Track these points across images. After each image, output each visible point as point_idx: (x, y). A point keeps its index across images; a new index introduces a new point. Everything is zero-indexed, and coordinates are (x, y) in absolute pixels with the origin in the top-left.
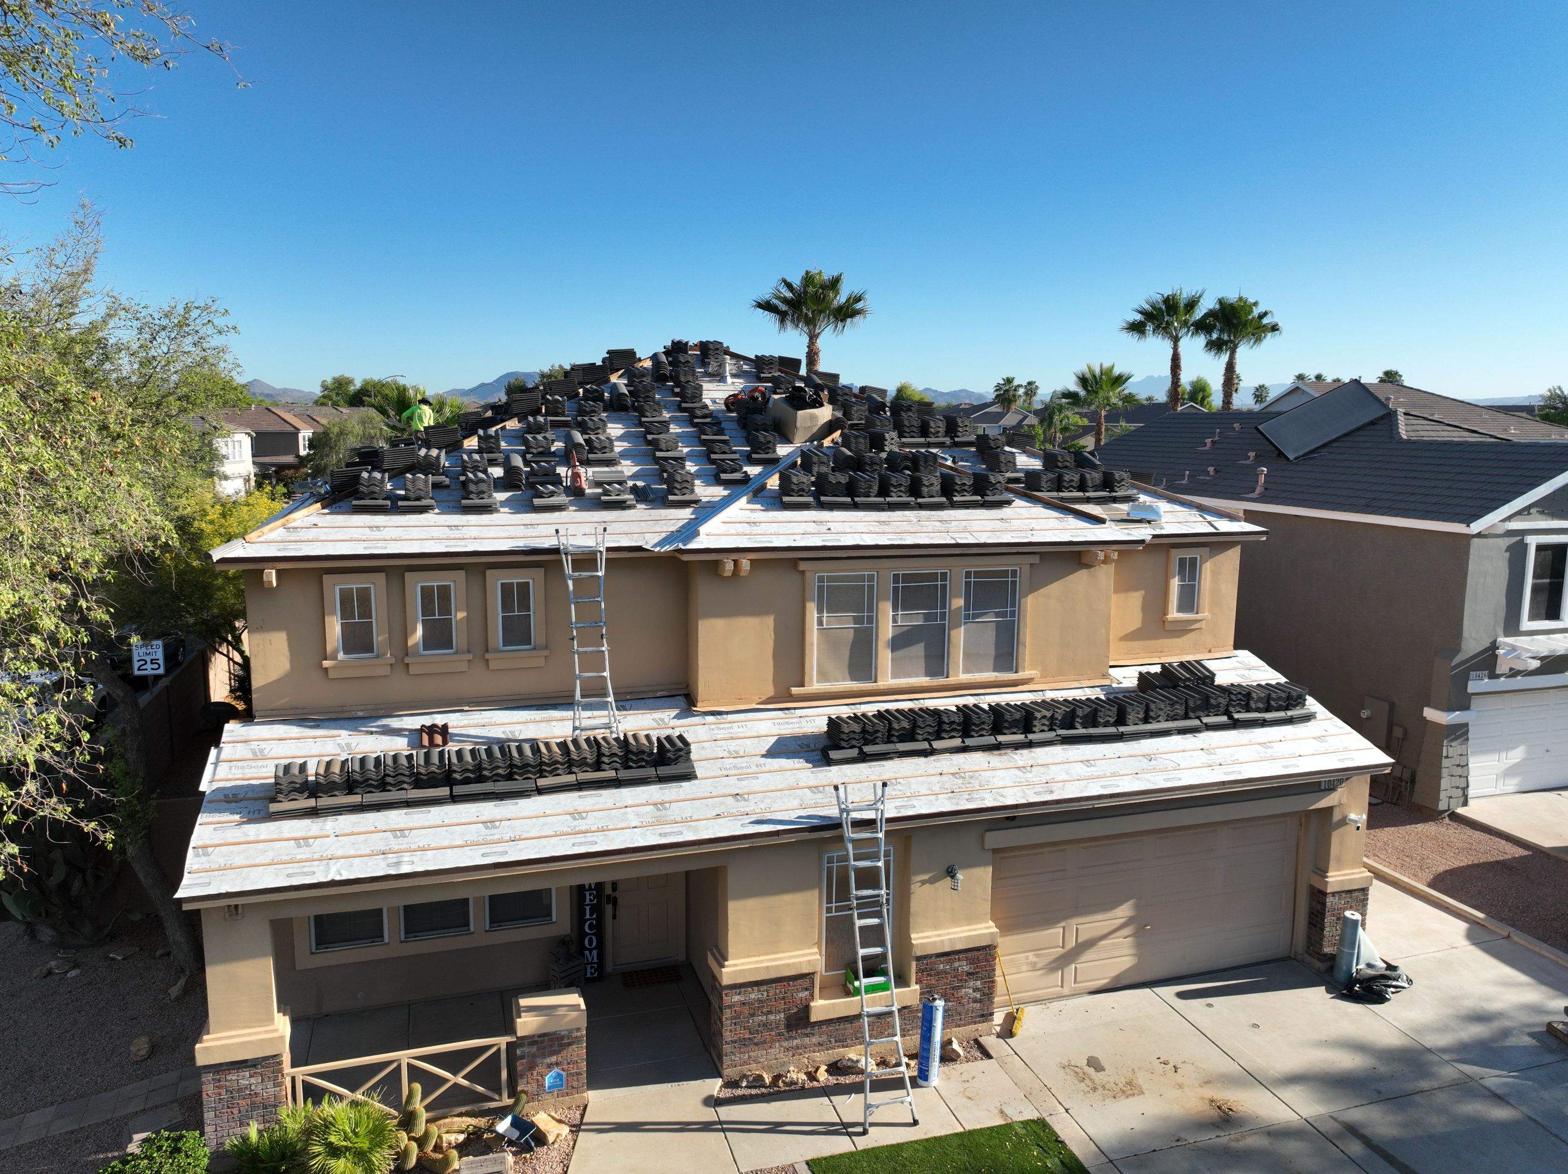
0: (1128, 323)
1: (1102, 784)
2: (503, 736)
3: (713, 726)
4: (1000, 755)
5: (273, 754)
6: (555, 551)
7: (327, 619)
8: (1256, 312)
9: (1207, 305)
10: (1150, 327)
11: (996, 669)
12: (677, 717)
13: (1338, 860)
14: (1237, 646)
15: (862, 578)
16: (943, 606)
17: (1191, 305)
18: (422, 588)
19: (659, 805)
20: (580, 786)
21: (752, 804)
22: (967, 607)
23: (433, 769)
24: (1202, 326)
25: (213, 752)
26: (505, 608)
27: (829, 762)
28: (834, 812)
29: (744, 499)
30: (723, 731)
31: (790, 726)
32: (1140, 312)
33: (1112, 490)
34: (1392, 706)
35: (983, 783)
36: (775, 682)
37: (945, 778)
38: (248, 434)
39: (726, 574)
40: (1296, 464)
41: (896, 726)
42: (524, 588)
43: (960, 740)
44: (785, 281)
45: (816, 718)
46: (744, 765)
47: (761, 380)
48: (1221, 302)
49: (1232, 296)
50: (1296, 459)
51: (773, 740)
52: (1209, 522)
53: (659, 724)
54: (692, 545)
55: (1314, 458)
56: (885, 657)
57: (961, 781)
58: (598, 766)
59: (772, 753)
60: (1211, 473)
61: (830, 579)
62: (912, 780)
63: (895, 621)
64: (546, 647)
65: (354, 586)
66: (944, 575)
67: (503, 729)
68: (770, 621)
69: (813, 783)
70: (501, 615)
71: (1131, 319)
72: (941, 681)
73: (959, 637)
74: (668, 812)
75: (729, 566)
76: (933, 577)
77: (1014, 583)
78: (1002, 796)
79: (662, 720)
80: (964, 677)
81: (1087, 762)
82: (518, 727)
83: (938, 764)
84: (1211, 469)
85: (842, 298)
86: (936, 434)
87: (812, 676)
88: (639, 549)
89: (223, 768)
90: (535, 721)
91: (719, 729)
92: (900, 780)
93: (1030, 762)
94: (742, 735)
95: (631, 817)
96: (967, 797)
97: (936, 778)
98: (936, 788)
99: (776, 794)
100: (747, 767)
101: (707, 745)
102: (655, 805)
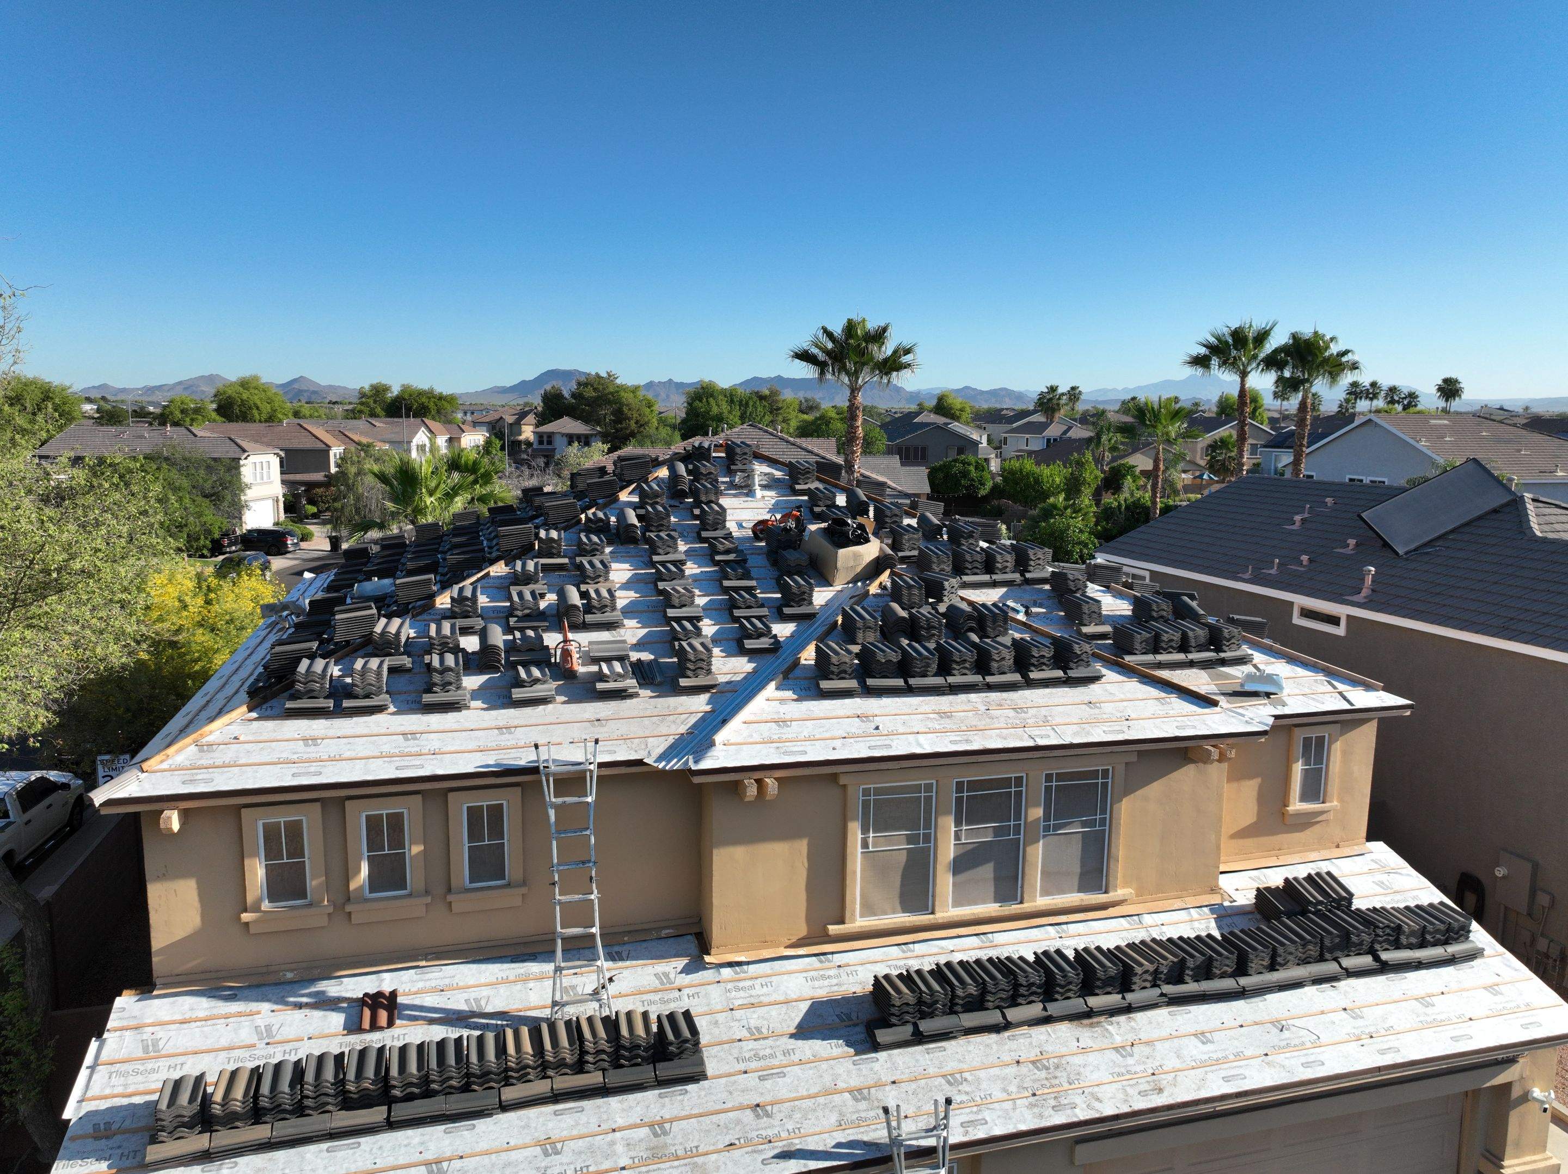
0: (1191, 356)
1: (1224, 1073)
2: (464, 1007)
3: (730, 986)
4: (1091, 1025)
5: (169, 1049)
6: (533, 770)
7: (247, 862)
8: (1334, 349)
9: (1277, 340)
10: (1215, 362)
11: (1081, 889)
12: (687, 970)
13: (1517, 1145)
14: (1372, 836)
15: (917, 789)
16: (1018, 817)
17: (1262, 337)
18: (367, 816)
19: (658, 1127)
20: (556, 1097)
21: (776, 1122)
22: (1047, 817)
23: (366, 1084)
24: (1272, 362)
25: (94, 1045)
26: (471, 838)
27: (876, 1047)
28: (879, 1134)
29: (772, 685)
30: (742, 994)
31: (826, 983)
32: (1205, 346)
33: (1219, 650)
34: (1536, 867)
35: (1073, 1077)
36: (809, 919)
37: (1024, 1069)
38: (277, 454)
39: (747, 799)
40: (1407, 559)
41: (960, 992)
42: (496, 811)
43: (1041, 1006)
44: (825, 330)
45: (859, 968)
46: (768, 1052)
47: (796, 493)
48: (1294, 336)
49: (1306, 331)
50: (1406, 553)
51: (804, 1007)
52: (1340, 693)
53: (662, 983)
54: (706, 764)
55: (1427, 553)
56: (945, 883)
57: (1043, 1074)
58: (579, 1067)
59: (804, 1031)
60: (1305, 563)
61: (878, 791)
62: (982, 1074)
63: (957, 837)
64: (524, 883)
65: (282, 820)
66: (1019, 781)
67: (466, 996)
68: (802, 846)
69: (855, 1082)
70: (467, 845)
71: (1194, 353)
72: (1015, 908)
73: (1037, 854)
74: (668, 1139)
75: (752, 791)
76: (1006, 782)
77: (1105, 785)
78: (1098, 1099)
79: (666, 975)
80: (1043, 902)
81: (1202, 1036)
82: (485, 992)
83: (1012, 1045)
84: (1305, 558)
85: (888, 349)
86: (1004, 570)
87: (854, 911)
88: (640, 763)
89: (102, 1072)
90: (506, 981)
91: (738, 989)
92: (966, 1075)
93: (1130, 1037)
94: (765, 1000)
95: (620, 1148)
96: (1053, 1103)
97: (1013, 1070)
98: (1013, 1088)
99: (808, 1103)
100: (772, 1056)
101: (721, 1017)
102: (651, 1126)
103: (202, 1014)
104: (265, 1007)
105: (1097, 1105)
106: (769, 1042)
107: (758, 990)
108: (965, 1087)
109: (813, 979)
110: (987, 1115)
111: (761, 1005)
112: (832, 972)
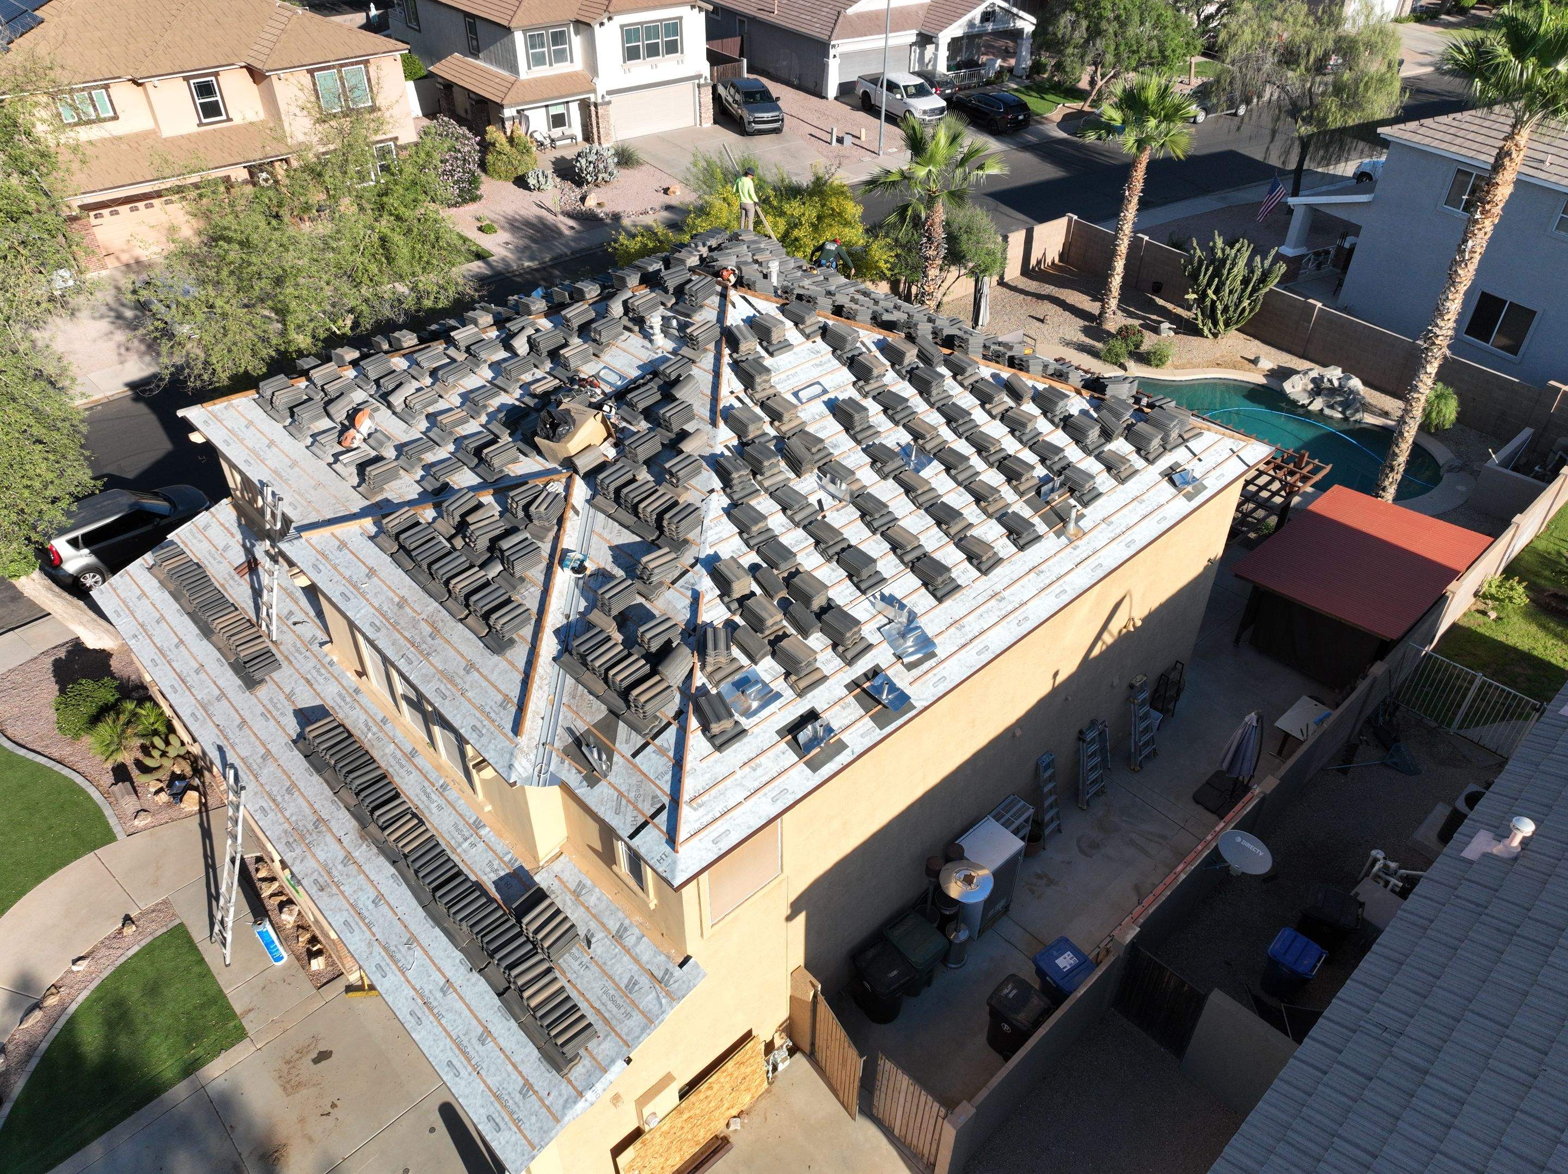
12: (320, 644)
25: (202, 513)
30: (315, 674)
45: (358, 708)
51: (318, 703)
52: (646, 823)
53: (310, 641)
59: (300, 712)
79: (315, 640)
91: (318, 671)
92: (296, 794)
93: (361, 860)
94: (315, 686)
95: (206, 691)
96: (291, 840)
97: (308, 811)
98: (294, 818)
99: (253, 738)
100: (278, 710)
101: (297, 676)
102: (222, 692)
103: (227, 525)
104: (239, 537)
105: (298, 862)
106: (286, 703)
107: (320, 679)
108: (287, 796)
109: (340, 695)
111: (311, 685)
112: (348, 699)
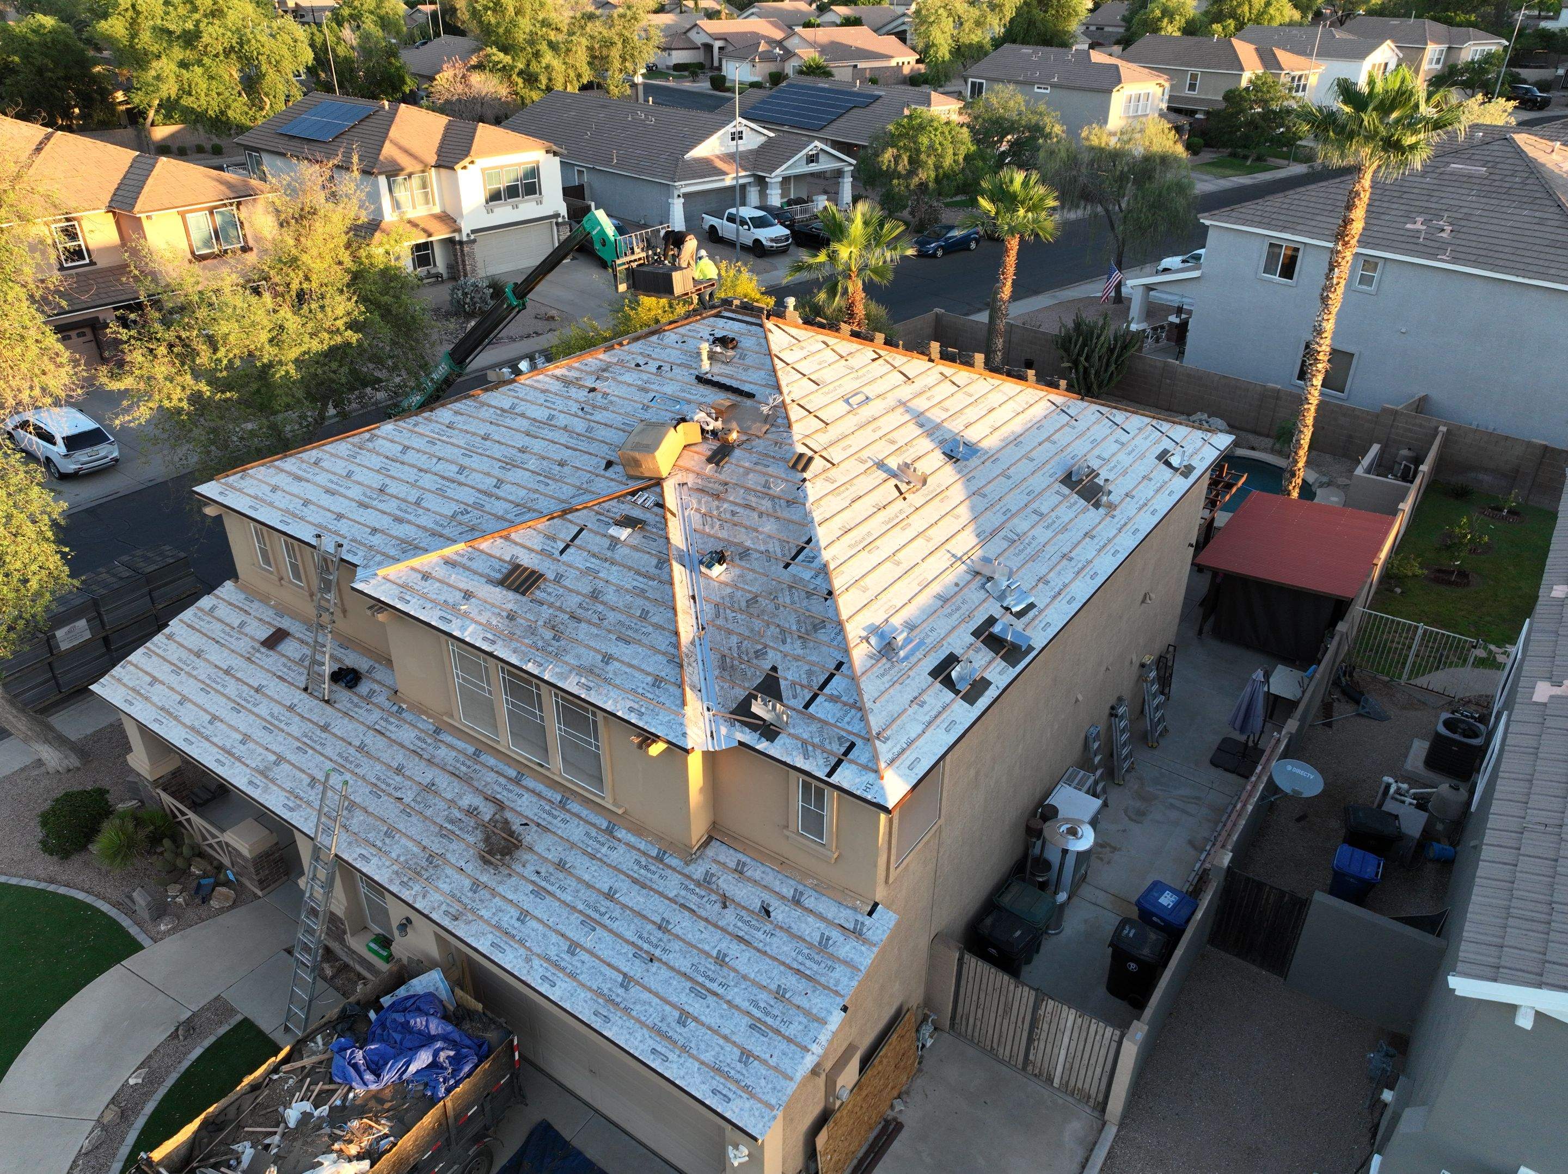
3: (386, 716)
5: (216, 613)
7: (251, 540)
22: (559, 722)
29: (456, 548)
52: (840, 760)
53: (368, 695)
57: (425, 864)
61: (459, 648)
63: (507, 703)
78: (424, 897)
79: (374, 692)
80: (565, 776)
87: (459, 713)
91: (386, 721)
92: (397, 836)
93: (492, 884)
94: (388, 734)
95: (259, 758)
97: (416, 849)
98: (402, 859)
101: (362, 728)
103: (237, 603)
105: (420, 898)
107: (392, 728)
110: (374, 860)
111: (383, 734)
